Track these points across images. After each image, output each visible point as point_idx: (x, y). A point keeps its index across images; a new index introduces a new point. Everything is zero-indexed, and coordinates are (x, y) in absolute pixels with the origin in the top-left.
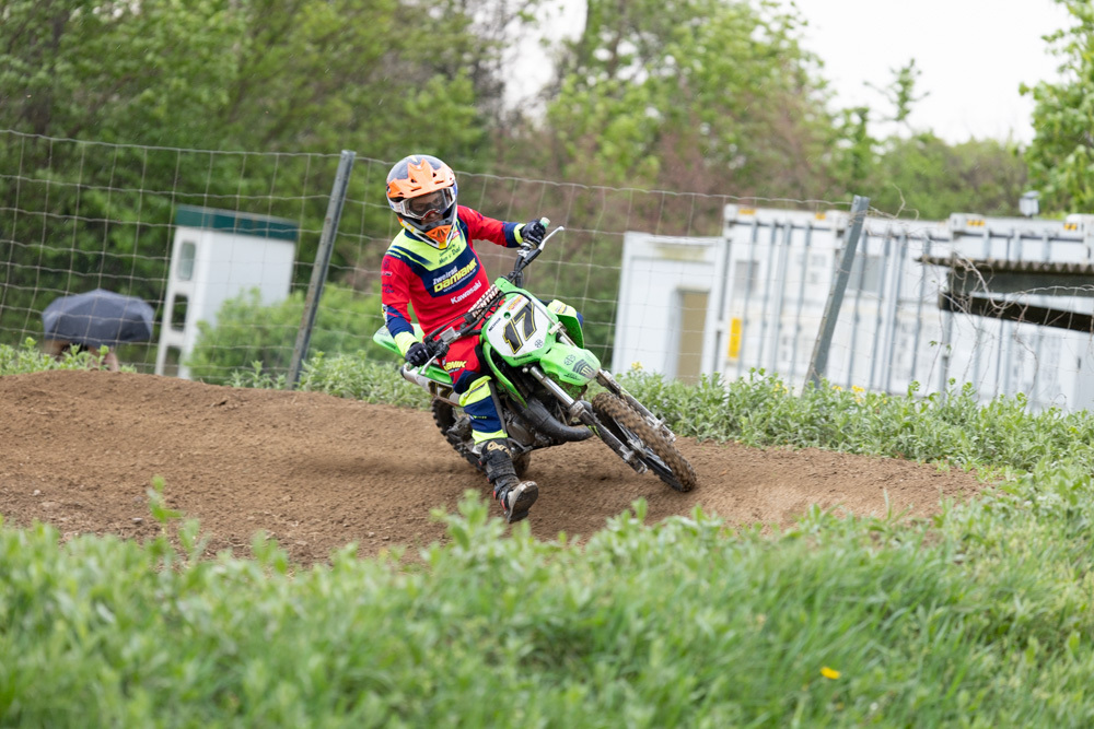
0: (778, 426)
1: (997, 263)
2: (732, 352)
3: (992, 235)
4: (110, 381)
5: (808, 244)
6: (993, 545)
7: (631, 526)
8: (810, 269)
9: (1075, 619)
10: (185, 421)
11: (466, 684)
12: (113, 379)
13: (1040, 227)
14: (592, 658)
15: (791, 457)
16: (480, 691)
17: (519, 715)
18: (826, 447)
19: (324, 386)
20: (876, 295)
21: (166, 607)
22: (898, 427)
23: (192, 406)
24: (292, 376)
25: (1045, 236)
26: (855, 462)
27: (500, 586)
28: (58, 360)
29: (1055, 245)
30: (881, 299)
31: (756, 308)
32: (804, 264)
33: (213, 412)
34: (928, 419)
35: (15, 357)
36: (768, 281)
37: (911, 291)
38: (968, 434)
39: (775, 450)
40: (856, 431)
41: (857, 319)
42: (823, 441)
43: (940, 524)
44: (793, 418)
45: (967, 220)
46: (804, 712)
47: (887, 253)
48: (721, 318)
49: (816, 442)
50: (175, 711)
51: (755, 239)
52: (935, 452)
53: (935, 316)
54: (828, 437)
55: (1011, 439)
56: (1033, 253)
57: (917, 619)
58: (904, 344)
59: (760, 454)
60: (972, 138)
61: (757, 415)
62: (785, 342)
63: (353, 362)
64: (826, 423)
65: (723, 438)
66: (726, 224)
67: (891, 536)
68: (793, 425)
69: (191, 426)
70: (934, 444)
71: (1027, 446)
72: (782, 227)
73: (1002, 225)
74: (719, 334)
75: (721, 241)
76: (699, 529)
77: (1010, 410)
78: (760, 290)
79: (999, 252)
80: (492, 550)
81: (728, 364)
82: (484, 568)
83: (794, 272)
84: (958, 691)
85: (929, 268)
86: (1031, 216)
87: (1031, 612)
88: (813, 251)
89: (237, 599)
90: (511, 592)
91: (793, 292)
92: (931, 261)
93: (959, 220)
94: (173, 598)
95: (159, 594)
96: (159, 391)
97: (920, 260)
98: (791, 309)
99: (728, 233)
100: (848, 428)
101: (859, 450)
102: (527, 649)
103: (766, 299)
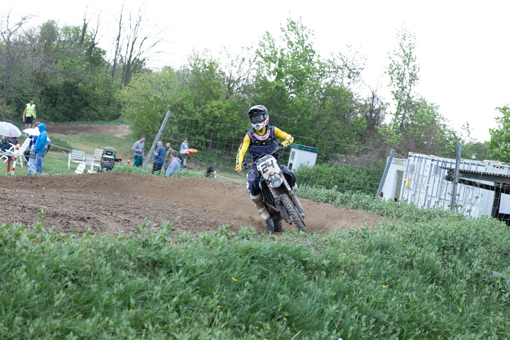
3: (465, 163)
5: (425, 162)
8: (426, 168)
13: (475, 162)
25: (477, 164)
29: (479, 167)
30: (440, 176)
31: (413, 177)
32: (424, 166)
36: (416, 170)
41: (435, 181)
48: (406, 178)
51: (414, 161)
56: (473, 169)
62: (419, 185)
66: (409, 156)
72: (420, 158)
73: (467, 161)
74: (405, 182)
75: (407, 160)
78: (415, 172)
79: (466, 168)
81: (406, 189)
83: (422, 168)
86: (474, 159)
88: (426, 164)
91: (421, 173)
98: (420, 177)
99: (409, 158)
103: (416, 174)
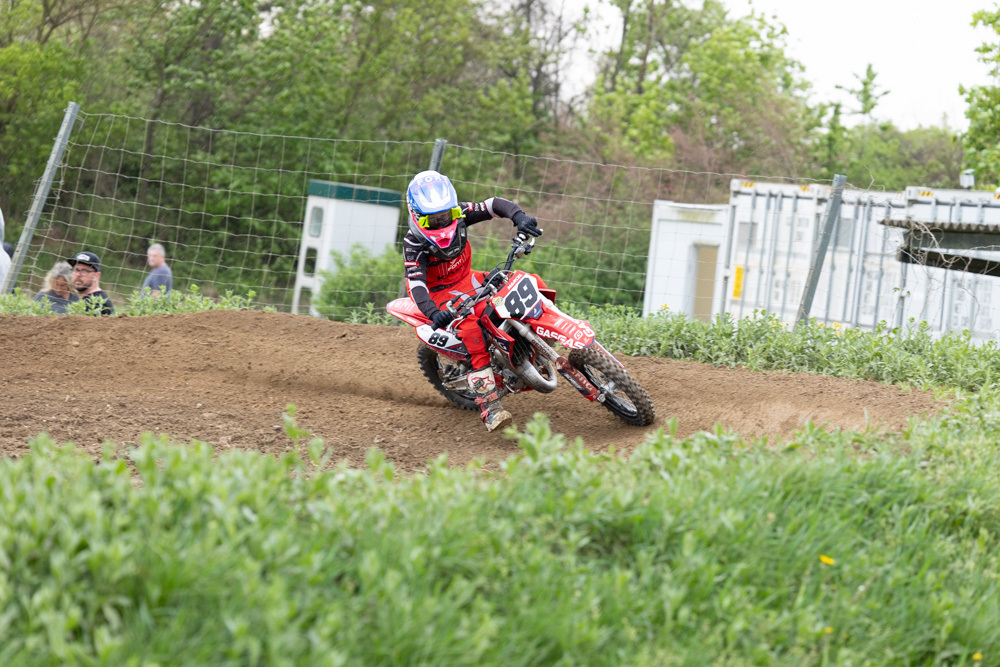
0: (775, 354)
1: (943, 224)
2: (736, 293)
3: (938, 203)
4: (256, 319)
5: (795, 210)
6: (951, 453)
7: (666, 440)
8: (797, 229)
10: (314, 350)
11: (536, 570)
12: (258, 317)
13: (974, 197)
14: (634, 548)
15: (786, 379)
16: (546, 575)
18: (813, 372)
20: (848, 249)
21: (298, 507)
22: (870, 355)
23: (319, 338)
25: (980, 203)
26: (837, 384)
27: (562, 491)
28: (215, 302)
29: (987, 210)
31: (754, 260)
32: (792, 225)
33: (337, 343)
34: (893, 349)
35: (183, 300)
36: (764, 237)
37: (875, 246)
38: (924, 361)
39: (774, 373)
40: (837, 359)
41: (833, 267)
42: (811, 367)
43: (908, 436)
44: (787, 348)
45: (918, 191)
47: (856, 217)
48: (728, 267)
49: (805, 368)
50: (304, 593)
51: (754, 206)
52: (900, 375)
53: (895, 266)
54: (815, 363)
55: (959, 366)
56: (970, 217)
57: (892, 516)
58: (869, 287)
59: (762, 378)
61: (759, 345)
62: (777, 285)
64: (813, 352)
65: (733, 364)
66: (732, 194)
67: (870, 446)
68: (787, 354)
69: (319, 354)
70: (898, 369)
71: (971, 371)
72: (775, 196)
73: (945, 195)
74: (726, 278)
75: (728, 207)
76: (719, 442)
77: (958, 342)
78: (758, 245)
79: (944, 216)
80: (556, 460)
81: (734, 302)
82: (549, 475)
83: (785, 231)
84: (927, 572)
85: (890, 229)
86: (969, 188)
87: (981, 508)
88: (799, 216)
89: (354, 501)
90: (571, 494)
91: (783, 247)
92: (892, 224)
93: (913, 192)
94: (304, 500)
95: (292, 497)
96: (294, 326)
97: (883, 223)
98: (782, 261)
99: (733, 201)
100: (830, 356)
101: (840, 373)
102: (585, 541)
103: (763, 251)
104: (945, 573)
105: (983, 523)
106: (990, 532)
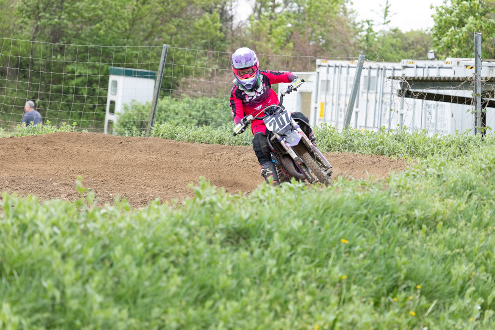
0: (332, 144)
1: (419, 78)
2: (321, 115)
3: (417, 67)
4: (78, 136)
5: (348, 73)
6: (409, 189)
7: (267, 188)
9: (441, 217)
10: (107, 150)
12: (79, 135)
13: (436, 63)
14: (249, 240)
15: (337, 156)
16: (205, 255)
17: (221, 263)
18: (351, 152)
19: (159, 135)
20: (375, 91)
21: (83, 226)
22: (378, 143)
23: (109, 144)
24: (148, 132)
25: (437, 67)
26: (361, 157)
28: (58, 129)
29: (441, 69)
30: (377, 93)
32: (347, 81)
33: (117, 146)
34: (389, 140)
35: (42, 128)
36: (333, 88)
38: (404, 145)
39: (331, 153)
40: (362, 145)
41: (368, 101)
42: (349, 150)
43: (389, 181)
44: (338, 141)
45: (408, 62)
46: (334, 258)
47: (378, 75)
48: (316, 102)
49: (347, 151)
50: (84, 267)
51: (328, 72)
52: (393, 152)
55: (421, 147)
56: (433, 74)
58: (385, 110)
60: (412, 30)
61: (325, 140)
62: (341, 111)
63: (170, 125)
64: (351, 143)
66: (317, 66)
67: (370, 187)
68: (338, 143)
69: (109, 152)
70: (391, 149)
71: (427, 149)
72: (338, 67)
73: (421, 63)
74: (316, 108)
75: (315, 73)
76: (294, 187)
77: (421, 135)
78: (331, 91)
79: (420, 74)
80: (212, 199)
81: (320, 120)
83: (343, 84)
84: (395, 247)
85: (393, 81)
86: (432, 59)
87: (423, 215)
92: (394, 78)
93: (405, 62)
94: (85, 222)
95: (80, 221)
96: (97, 139)
97: (390, 78)
98: (343, 98)
99: (318, 70)
100: (359, 144)
101: (363, 152)
103: (333, 94)
104: (405, 247)
105: (425, 222)
106: (427, 227)
